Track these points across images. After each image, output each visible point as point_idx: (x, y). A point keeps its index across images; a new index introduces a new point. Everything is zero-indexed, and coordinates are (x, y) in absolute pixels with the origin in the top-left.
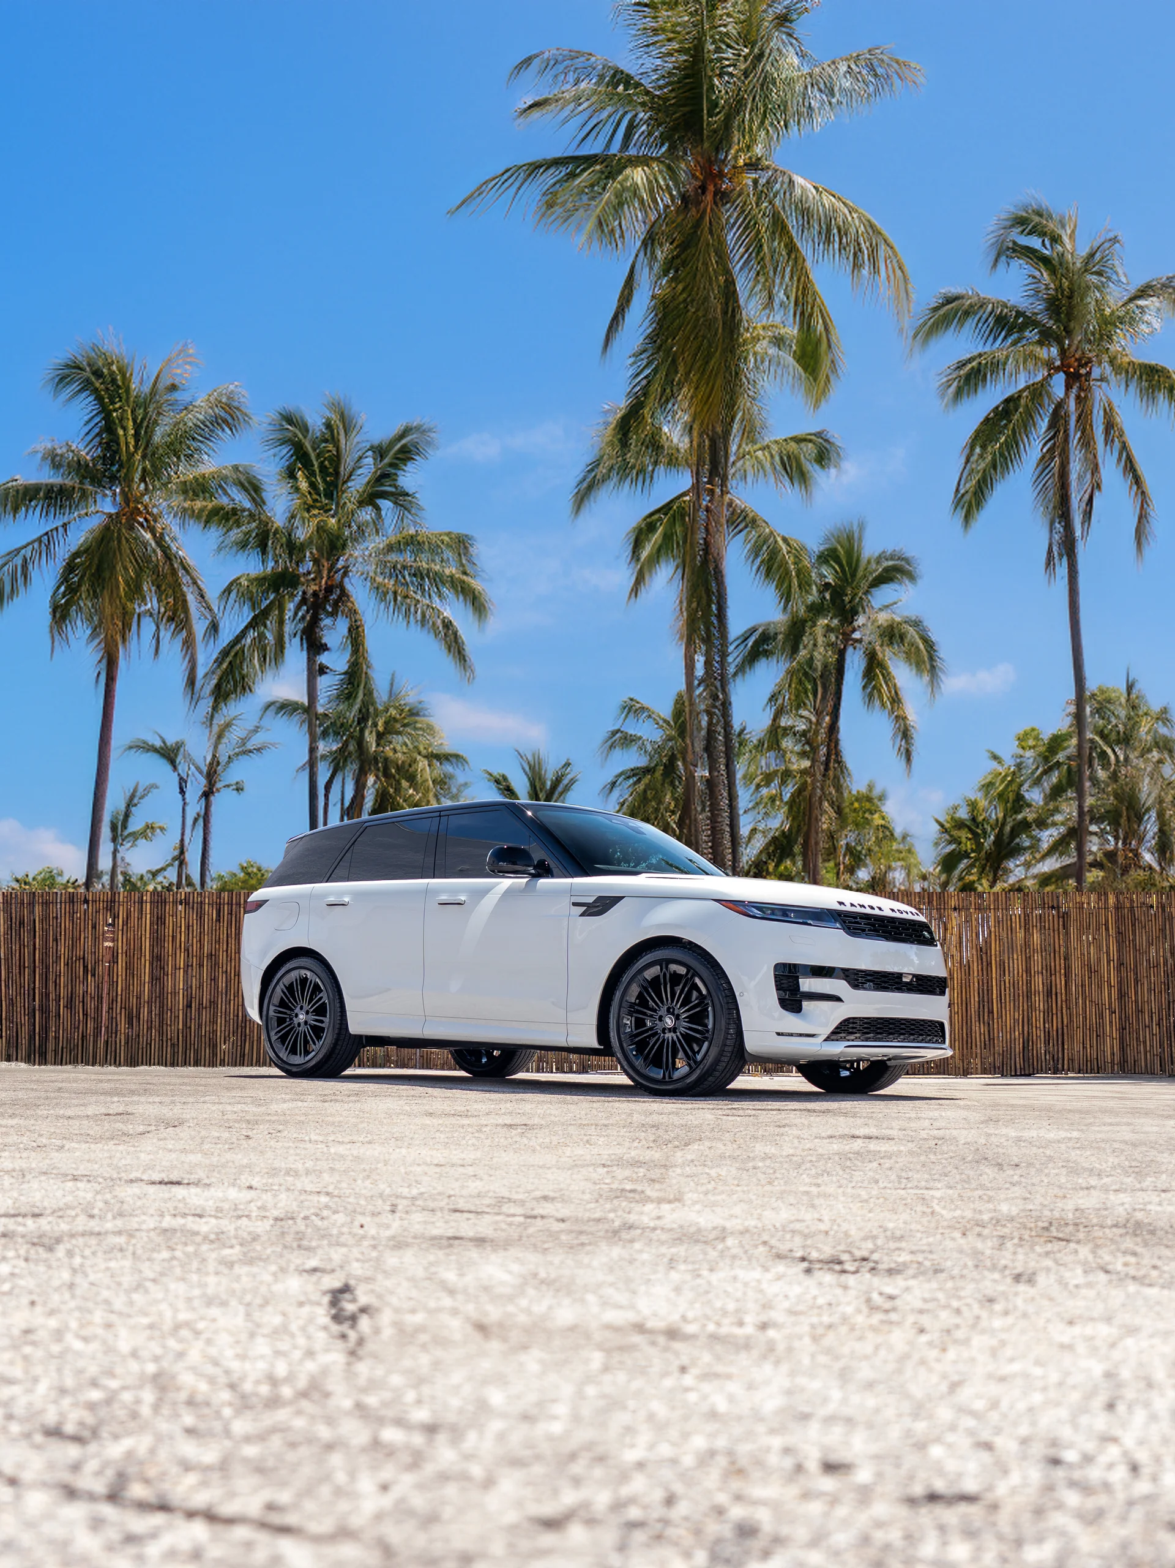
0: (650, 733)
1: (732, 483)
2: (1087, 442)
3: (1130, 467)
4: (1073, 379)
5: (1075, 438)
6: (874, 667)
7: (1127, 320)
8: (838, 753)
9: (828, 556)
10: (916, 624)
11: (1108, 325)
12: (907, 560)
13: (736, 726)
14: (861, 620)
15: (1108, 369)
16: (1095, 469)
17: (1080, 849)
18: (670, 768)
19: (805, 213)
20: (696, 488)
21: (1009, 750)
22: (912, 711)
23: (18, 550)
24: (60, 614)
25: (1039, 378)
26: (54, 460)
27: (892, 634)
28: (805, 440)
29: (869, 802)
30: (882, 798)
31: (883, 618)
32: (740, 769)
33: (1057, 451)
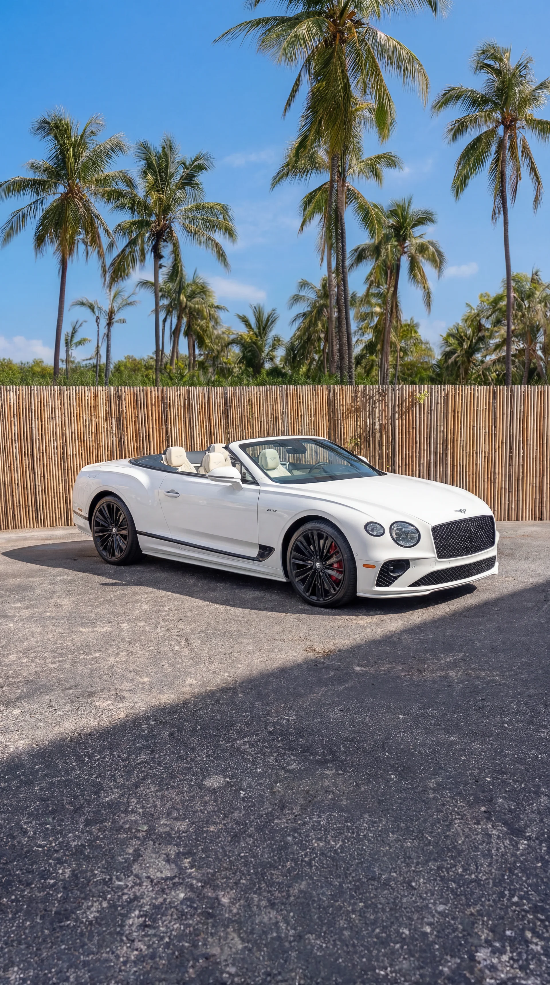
0: (312, 296)
1: (348, 180)
2: (514, 156)
3: (533, 169)
4: (507, 128)
5: (508, 154)
6: (413, 264)
7: (533, 98)
8: (397, 306)
9: (393, 213)
10: (432, 244)
11: (524, 102)
12: (431, 214)
13: (350, 292)
14: (407, 243)
15: (524, 123)
16: (518, 170)
17: (508, 350)
18: (320, 312)
19: (382, 49)
20: (332, 181)
21: (475, 303)
22: (431, 284)
23: (20, 210)
24: (40, 240)
25: (491, 127)
26: (34, 167)
27: (422, 249)
28: (382, 157)
29: (412, 328)
30: (417, 325)
31: (419, 241)
32: (352, 313)
33: (499, 162)
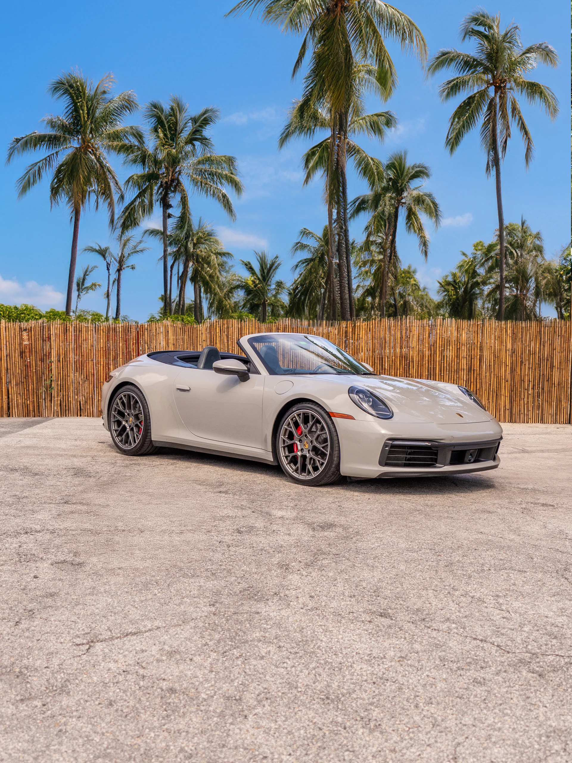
0: (313, 243)
1: (349, 134)
2: (504, 116)
3: (523, 127)
4: (498, 88)
5: (499, 114)
6: (411, 215)
7: (522, 63)
8: (395, 252)
9: (390, 166)
10: (430, 196)
11: (513, 65)
12: (425, 168)
13: (351, 241)
14: (405, 194)
15: (513, 84)
16: (508, 128)
17: (501, 294)
18: (322, 259)
19: (381, 16)
20: (333, 136)
21: (470, 251)
22: (428, 234)
23: (36, 164)
24: (55, 192)
25: (483, 88)
26: (52, 124)
27: (419, 200)
28: (381, 115)
29: (409, 274)
30: (414, 272)
31: (415, 193)
32: (352, 259)
33: (491, 120)
